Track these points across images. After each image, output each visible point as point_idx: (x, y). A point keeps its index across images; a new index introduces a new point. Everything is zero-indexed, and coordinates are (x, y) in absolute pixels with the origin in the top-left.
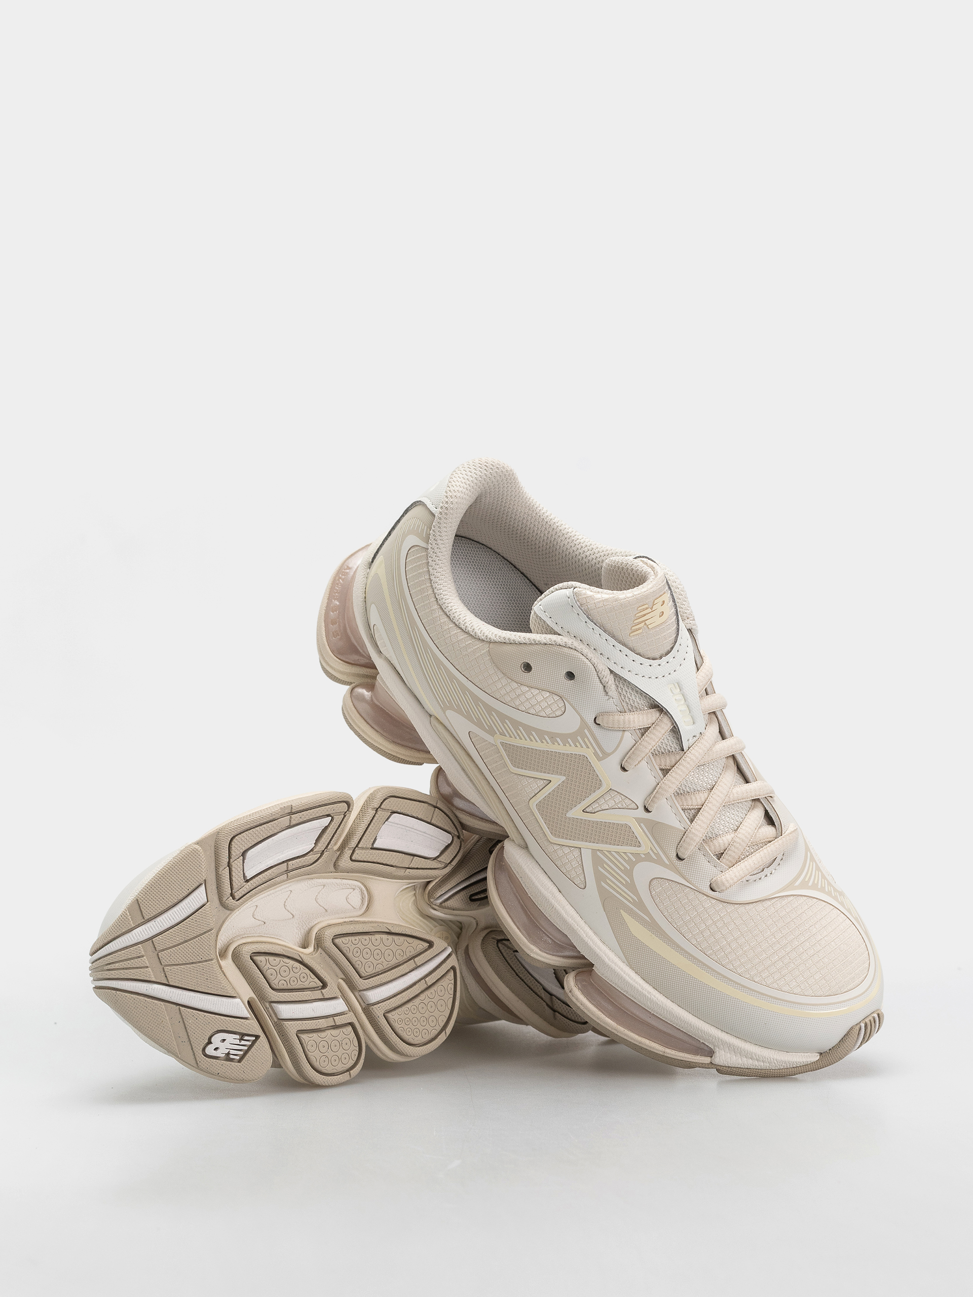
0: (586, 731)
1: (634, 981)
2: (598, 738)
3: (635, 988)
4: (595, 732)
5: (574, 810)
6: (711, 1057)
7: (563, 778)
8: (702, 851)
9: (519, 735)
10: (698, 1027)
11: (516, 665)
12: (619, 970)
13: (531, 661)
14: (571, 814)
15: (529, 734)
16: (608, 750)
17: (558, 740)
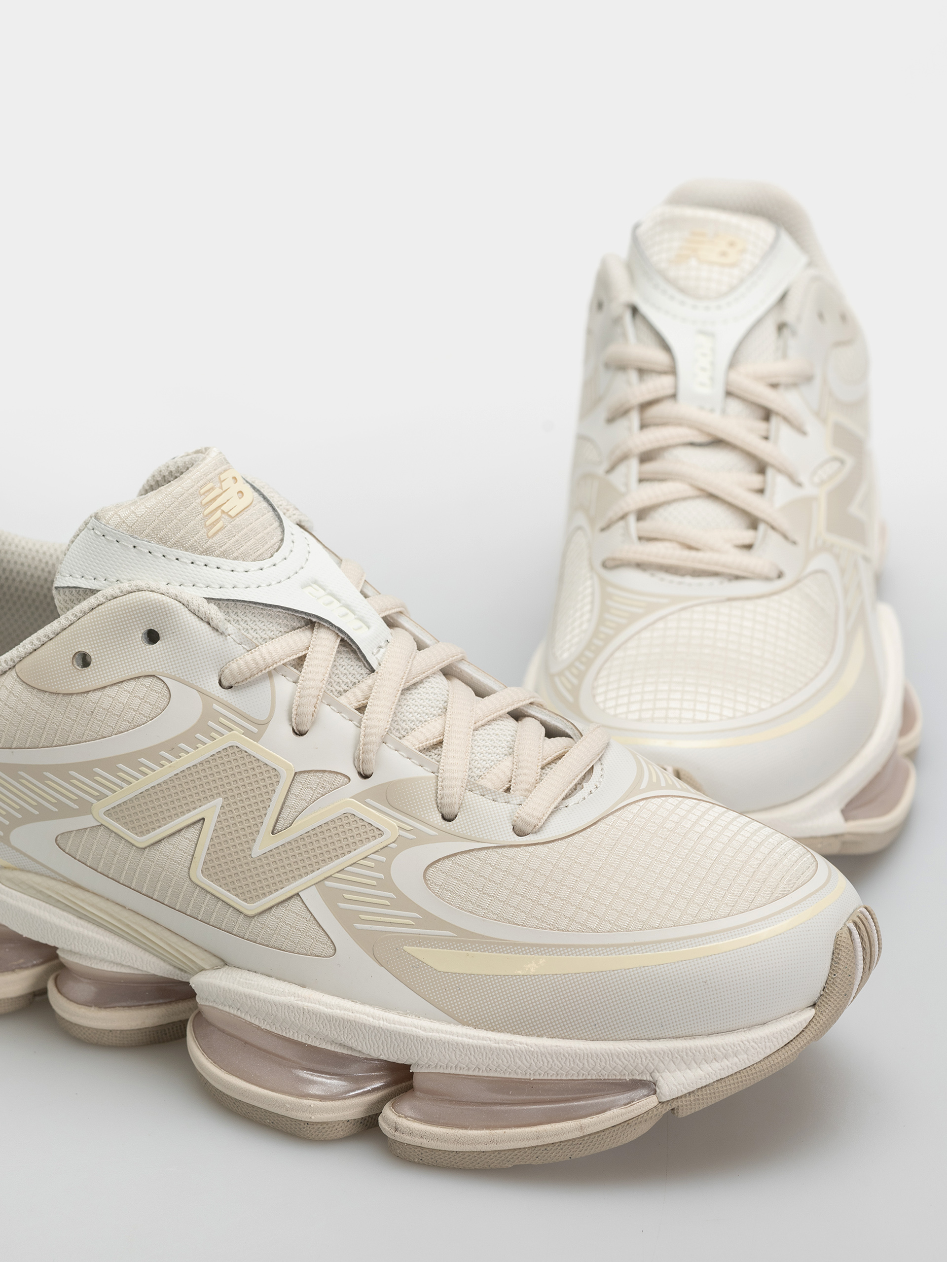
0: (216, 706)
1: (479, 1038)
2: (237, 706)
3: (484, 1047)
4: (229, 701)
5: (259, 839)
6: (655, 1093)
7: (219, 801)
8: (476, 790)
9: (124, 780)
10: (609, 1052)
11: (66, 667)
12: (448, 1036)
13: (84, 646)
14: (257, 850)
15: (137, 766)
16: (262, 717)
17: (182, 745)
